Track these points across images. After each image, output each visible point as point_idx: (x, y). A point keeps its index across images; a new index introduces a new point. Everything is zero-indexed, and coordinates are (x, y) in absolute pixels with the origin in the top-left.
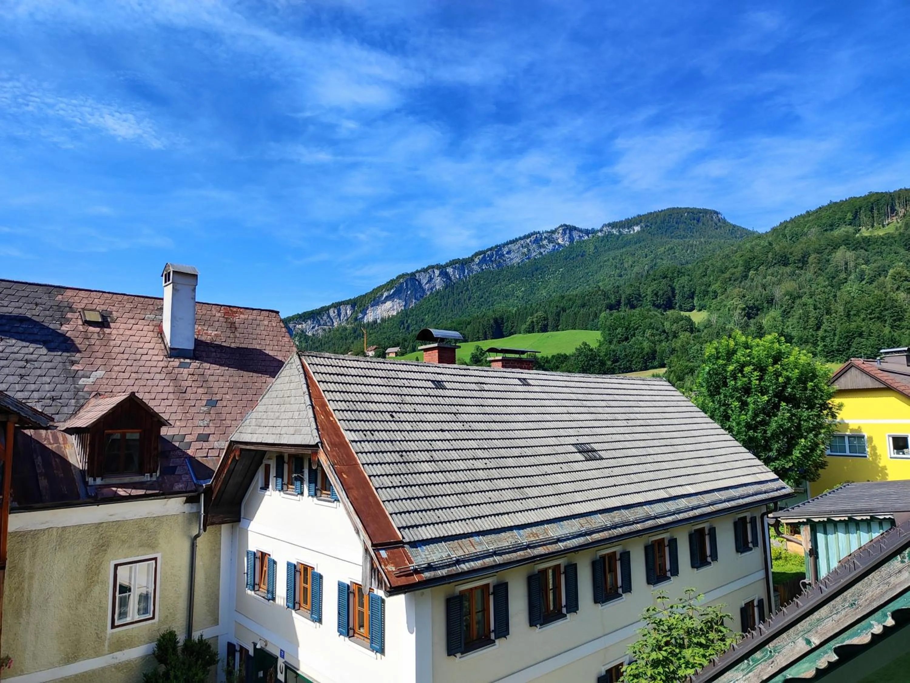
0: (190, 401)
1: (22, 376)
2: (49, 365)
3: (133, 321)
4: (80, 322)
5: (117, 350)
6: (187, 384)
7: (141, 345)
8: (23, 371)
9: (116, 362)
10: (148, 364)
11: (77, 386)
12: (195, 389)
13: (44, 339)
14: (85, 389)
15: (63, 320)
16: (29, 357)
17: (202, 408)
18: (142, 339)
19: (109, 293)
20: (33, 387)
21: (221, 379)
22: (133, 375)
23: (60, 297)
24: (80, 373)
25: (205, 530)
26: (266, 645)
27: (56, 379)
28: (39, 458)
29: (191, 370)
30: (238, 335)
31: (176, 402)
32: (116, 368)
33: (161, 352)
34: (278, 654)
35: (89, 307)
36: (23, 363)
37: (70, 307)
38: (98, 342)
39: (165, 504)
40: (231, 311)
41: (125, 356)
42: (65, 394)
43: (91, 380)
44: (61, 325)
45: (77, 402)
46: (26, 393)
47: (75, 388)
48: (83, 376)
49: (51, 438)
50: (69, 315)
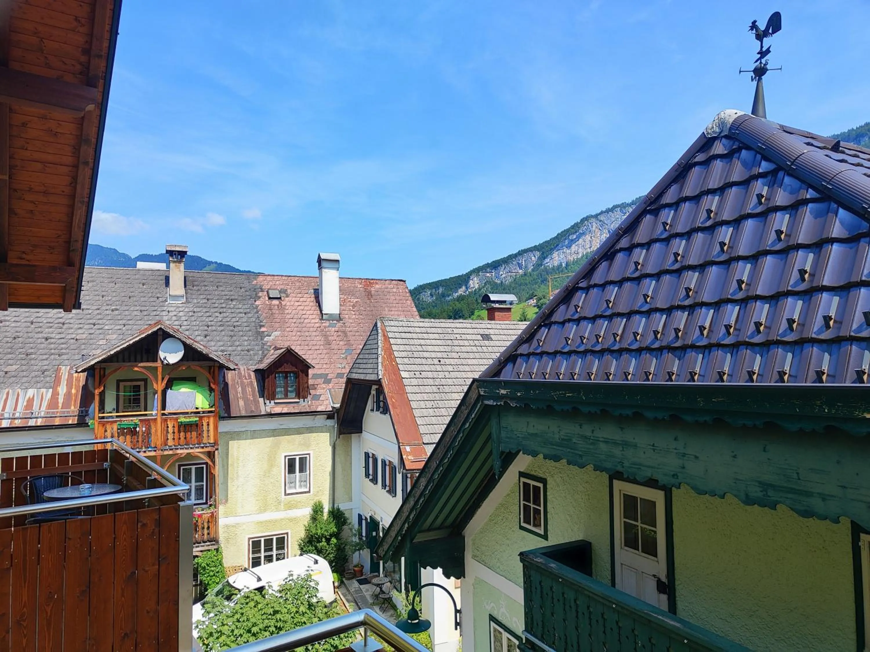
0: (334, 351)
1: (231, 336)
2: (248, 328)
3: (300, 295)
4: (267, 298)
5: (288, 316)
6: (333, 338)
7: (304, 312)
8: (232, 333)
9: (288, 325)
10: (308, 325)
11: (263, 342)
12: (338, 342)
13: (245, 311)
14: (268, 344)
15: (257, 298)
16: (236, 324)
17: (342, 355)
18: (306, 308)
19: (286, 276)
20: (237, 343)
21: (357, 334)
22: (298, 333)
23: (255, 281)
24: (266, 333)
25: (339, 438)
26: (375, 514)
27: (251, 338)
28: (240, 388)
29: (337, 329)
30: (372, 301)
31: (325, 351)
32: (288, 329)
33: (317, 317)
34: (379, 520)
35: (273, 287)
36: (232, 328)
37: (261, 289)
38: (277, 312)
39: (314, 419)
40: (369, 282)
41: (294, 321)
42: (256, 348)
43: (271, 338)
44: (255, 301)
45: (263, 353)
46: (234, 348)
47: (262, 343)
48: (268, 335)
49: (247, 375)
50: (260, 294)
